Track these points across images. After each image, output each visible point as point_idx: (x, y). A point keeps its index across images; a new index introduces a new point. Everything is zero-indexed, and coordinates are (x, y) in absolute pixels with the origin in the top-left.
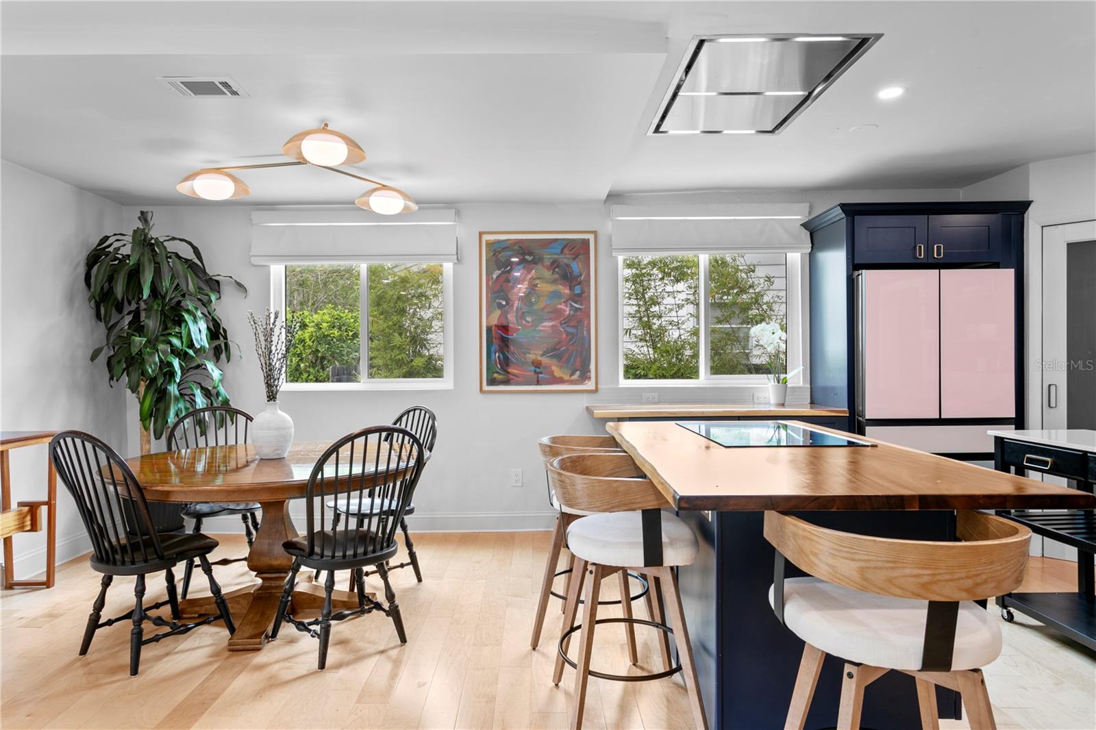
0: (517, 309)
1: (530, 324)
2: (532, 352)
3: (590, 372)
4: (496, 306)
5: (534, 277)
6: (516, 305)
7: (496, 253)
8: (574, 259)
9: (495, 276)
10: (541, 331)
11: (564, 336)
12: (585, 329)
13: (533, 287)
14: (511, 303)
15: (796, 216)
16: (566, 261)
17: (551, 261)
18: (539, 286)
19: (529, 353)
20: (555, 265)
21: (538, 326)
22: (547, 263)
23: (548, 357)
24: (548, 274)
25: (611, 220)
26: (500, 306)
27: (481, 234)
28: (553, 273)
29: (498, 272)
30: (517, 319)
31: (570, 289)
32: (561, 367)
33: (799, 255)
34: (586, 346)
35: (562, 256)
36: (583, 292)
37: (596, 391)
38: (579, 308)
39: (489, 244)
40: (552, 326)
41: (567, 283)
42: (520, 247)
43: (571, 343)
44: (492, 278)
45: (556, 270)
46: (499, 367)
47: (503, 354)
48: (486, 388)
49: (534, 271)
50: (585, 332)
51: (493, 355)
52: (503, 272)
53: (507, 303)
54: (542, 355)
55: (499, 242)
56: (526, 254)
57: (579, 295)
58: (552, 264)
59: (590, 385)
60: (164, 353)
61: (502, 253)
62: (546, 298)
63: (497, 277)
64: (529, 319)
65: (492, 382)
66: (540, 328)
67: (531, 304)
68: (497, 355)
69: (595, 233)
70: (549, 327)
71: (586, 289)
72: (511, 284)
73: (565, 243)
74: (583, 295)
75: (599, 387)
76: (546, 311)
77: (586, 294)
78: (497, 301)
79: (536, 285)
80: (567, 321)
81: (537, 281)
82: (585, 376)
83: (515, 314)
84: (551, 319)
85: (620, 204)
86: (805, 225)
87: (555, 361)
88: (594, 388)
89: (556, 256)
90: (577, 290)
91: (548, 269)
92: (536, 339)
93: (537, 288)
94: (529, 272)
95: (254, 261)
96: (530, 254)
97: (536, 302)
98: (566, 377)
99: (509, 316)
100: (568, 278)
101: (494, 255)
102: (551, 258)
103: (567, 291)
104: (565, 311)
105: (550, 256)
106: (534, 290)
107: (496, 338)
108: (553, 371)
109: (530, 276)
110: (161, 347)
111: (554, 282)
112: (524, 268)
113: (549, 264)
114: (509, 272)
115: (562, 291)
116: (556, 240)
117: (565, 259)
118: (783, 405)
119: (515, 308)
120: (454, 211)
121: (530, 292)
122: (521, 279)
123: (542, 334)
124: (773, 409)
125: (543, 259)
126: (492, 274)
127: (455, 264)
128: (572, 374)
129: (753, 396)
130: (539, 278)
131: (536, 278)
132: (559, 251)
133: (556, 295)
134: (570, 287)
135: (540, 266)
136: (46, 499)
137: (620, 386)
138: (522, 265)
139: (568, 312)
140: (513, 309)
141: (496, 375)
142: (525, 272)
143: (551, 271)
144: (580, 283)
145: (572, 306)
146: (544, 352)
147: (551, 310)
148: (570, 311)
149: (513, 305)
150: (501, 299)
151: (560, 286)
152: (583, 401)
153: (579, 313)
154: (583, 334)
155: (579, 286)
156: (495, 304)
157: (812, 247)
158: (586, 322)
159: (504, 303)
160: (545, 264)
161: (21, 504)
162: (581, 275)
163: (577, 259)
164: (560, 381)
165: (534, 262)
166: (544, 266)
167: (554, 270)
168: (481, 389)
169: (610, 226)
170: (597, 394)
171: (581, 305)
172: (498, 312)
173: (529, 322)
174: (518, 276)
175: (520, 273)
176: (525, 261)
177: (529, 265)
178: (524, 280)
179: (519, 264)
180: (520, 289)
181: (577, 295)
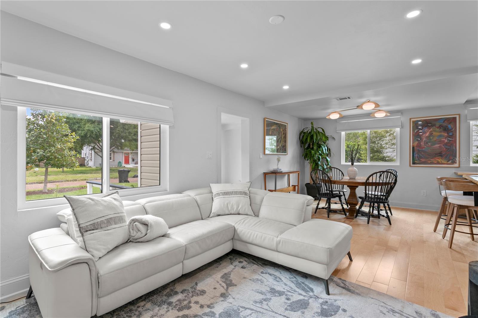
0: (425, 141)
6: (424, 140)
8: (449, 124)
9: (416, 131)
10: (434, 147)
11: (445, 149)
13: (431, 134)
14: (422, 139)
16: (446, 125)
17: (439, 125)
20: (441, 126)
22: (437, 126)
23: (438, 156)
24: (438, 130)
25: (467, 109)
26: (418, 140)
27: (410, 119)
28: (440, 129)
30: (425, 144)
31: (447, 134)
32: (443, 159)
34: (455, 152)
36: (453, 134)
37: (459, 167)
39: (414, 122)
40: (439, 146)
41: (446, 132)
42: (426, 122)
43: (448, 151)
44: (415, 132)
45: (442, 128)
46: (417, 159)
47: (419, 155)
48: (412, 165)
49: (432, 129)
50: (454, 148)
51: (415, 155)
52: (419, 130)
53: (421, 139)
55: (418, 121)
56: (428, 124)
59: (457, 165)
60: (318, 154)
62: (436, 137)
63: (417, 132)
64: (429, 144)
65: (414, 163)
67: (430, 139)
68: (416, 155)
69: (459, 115)
70: (438, 146)
71: (455, 133)
72: (422, 133)
73: (445, 119)
75: (460, 166)
76: (437, 141)
77: (455, 135)
79: (433, 133)
80: (446, 144)
82: (454, 162)
83: (424, 143)
84: (439, 144)
85: (471, 104)
87: (440, 157)
88: (458, 166)
89: (441, 124)
90: (451, 134)
91: (438, 128)
94: (430, 129)
95: (337, 131)
96: (430, 124)
97: (432, 139)
98: (445, 162)
99: (421, 143)
100: (446, 129)
101: (415, 125)
103: (446, 134)
107: (416, 150)
110: (317, 153)
111: (441, 132)
113: (438, 126)
114: (421, 130)
115: (444, 135)
116: (442, 118)
117: (445, 124)
119: (424, 141)
120: (400, 113)
121: (430, 136)
122: (427, 131)
123: (435, 149)
126: (415, 130)
127: (400, 128)
128: (448, 161)
130: (434, 131)
131: (432, 131)
132: (443, 122)
133: (441, 136)
135: (434, 127)
136: (297, 185)
137: (470, 166)
138: (427, 127)
139: (446, 141)
141: (416, 161)
142: (428, 129)
144: (452, 132)
145: (448, 139)
146: (436, 154)
147: (439, 141)
148: (447, 141)
149: (423, 140)
151: (443, 133)
152: (453, 171)
153: (451, 141)
156: (416, 140)
158: (454, 145)
159: (419, 139)
160: (436, 126)
161: (292, 186)
162: (452, 129)
163: (451, 124)
165: (432, 126)
166: (436, 127)
168: (410, 166)
169: (466, 112)
170: (459, 168)
171: (452, 139)
172: (417, 142)
173: (429, 145)
174: (425, 131)
175: (426, 129)
176: (428, 126)
177: (429, 127)
178: (428, 132)
179: (425, 127)
180: (426, 135)
181: (451, 136)
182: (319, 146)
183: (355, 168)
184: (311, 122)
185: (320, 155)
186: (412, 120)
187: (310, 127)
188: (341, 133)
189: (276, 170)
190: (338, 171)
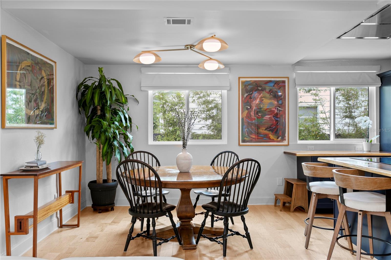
0: (255, 110)
1: (260, 117)
2: (261, 128)
3: (286, 137)
4: (246, 109)
5: (262, 96)
6: (254, 109)
7: (246, 86)
8: (279, 89)
9: (245, 96)
10: (265, 119)
11: (275, 122)
12: (283, 119)
13: (261, 101)
14: (252, 108)
15: (374, 71)
16: (275, 90)
17: (269, 90)
18: (264, 100)
19: (260, 129)
20: (271, 91)
21: (263, 118)
22: (268, 90)
23: (268, 130)
24: (268, 95)
25: (295, 72)
26: (247, 109)
27: (239, 78)
28: (270, 95)
29: (247, 94)
30: (255, 114)
31: (277, 102)
32: (273, 135)
33: (375, 87)
34: (284, 126)
35: (274, 88)
36: (282, 103)
37: (288, 145)
38: (281, 110)
39: (243, 83)
40: (270, 117)
41: (276, 99)
42: (256, 84)
43: (277, 124)
44: (244, 97)
45: (271, 94)
46: (247, 135)
47: (249, 129)
48: (241, 144)
49: (262, 94)
50: (283, 120)
51: (244, 129)
52: (249, 94)
53: (251, 108)
54: (265, 130)
55: (247, 81)
56: (258, 87)
57: (281, 104)
58: (270, 91)
59: (285, 143)
60: (114, 128)
61: (248, 86)
62: (267, 106)
63: (246, 96)
64: (260, 114)
65: (244, 141)
66: (265, 118)
67: (261, 108)
68: (246, 130)
69: (288, 78)
70: (268, 118)
71: (284, 102)
72: (252, 100)
73: (275, 82)
74: (283, 104)
75: (289, 143)
76: (267, 111)
77: (284, 104)
78: (246, 107)
79: (263, 100)
80: (276, 115)
81: (263, 98)
82: (283, 139)
83: (254, 112)
84: (269, 115)
85: (299, 65)
86: (378, 75)
87: (271, 132)
89: (271, 88)
90: (280, 102)
91: (268, 93)
92: (263, 123)
93: (263, 101)
94: (260, 94)
95: (142, 89)
96: (260, 87)
97: (263, 107)
98: (275, 139)
99: (251, 113)
100: (276, 97)
101: (245, 87)
102: (269, 89)
103: (276, 103)
104: (275, 111)
105: (269, 88)
106: (262, 102)
107: (245, 123)
108: (270, 137)
109: (260, 96)
110: (112, 125)
111: (270, 99)
112: (258, 93)
113: (268, 91)
114: (251, 94)
115: (274, 103)
117: (275, 89)
118: (370, 151)
119: (254, 110)
120: (228, 68)
121: (260, 103)
122: (256, 97)
123: (265, 121)
124: (365, 153)
125: (266, 89)
126: (244, 95)
127: (228, 91)
128: (278, 138)
129: (355, 148)
130: (264, 97)
132: (272, 85)
133: (271, 104)
134: (277, 101)
135: (264, 92)
137: (298, 143)
138: (257, 92)
139: (276, 112)
140: (253, 110)
141: (245, 138)
142: (258, 94)
143: (269, 94)
144: (281, 99)
145: (278, 109)
146: (266, 128)
147: (269, 111)
148: (277, 111)
150: (248, 106)
151: (273, 101)
152: (283, 149)
153: (281, 112)
154: (283, 121)
155: (281, 101)
156: (245, 108)
157: (381, 84)
158: (284, 116)
159: (249, 107)
160: (267, 91)
161: (67, 192)
162: (282, 96)
163: (280, 89)
164: (273, 141)
165: (262, 90)
166: (266, 92)
167: (270, 94)
168: (239, 145)
169: (294, 75)
170: (289, 147)
171: (282, 109)
172: (246, 111)
173: (260, 116)
174: (255, 96)
175: (256, 94)
176: (258, 90)
177: (260, 91)
178: (258, 98)
179: (255, 91)
180: (256, 101)
181: (280, 104)
182: (115, 113)
183: (188, 153)
184: (99, 68)
185: (118, 128)
186: (241, 80)
187: (97, 77)
188: (148, 91)
189: (36, 165)
190: (150, 156)
